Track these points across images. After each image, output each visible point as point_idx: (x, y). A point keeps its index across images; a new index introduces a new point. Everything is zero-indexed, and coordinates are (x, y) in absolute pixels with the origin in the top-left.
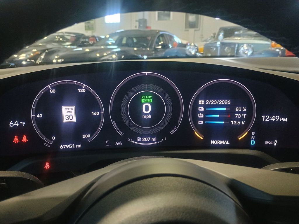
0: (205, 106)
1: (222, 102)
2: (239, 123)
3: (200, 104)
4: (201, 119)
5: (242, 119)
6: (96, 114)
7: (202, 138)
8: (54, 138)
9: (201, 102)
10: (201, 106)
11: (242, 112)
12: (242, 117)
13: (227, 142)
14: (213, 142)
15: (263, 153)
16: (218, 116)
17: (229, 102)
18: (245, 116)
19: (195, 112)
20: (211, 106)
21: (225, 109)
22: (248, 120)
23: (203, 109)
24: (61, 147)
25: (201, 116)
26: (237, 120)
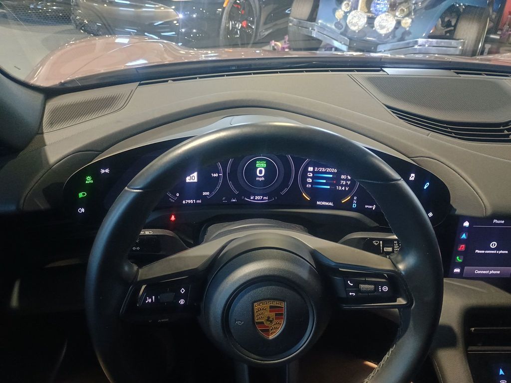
0: (313, 172)
1: (329, 170)
2: (343, 188)
4: (309, 183)
5: (346, 185)
6: (216, 175)
7: (309, 199)
8: (178, 195)
9: (310, 169)
10: (310, 172)
11: (347, 180)
12: (346, 183)
13: (331, 204)
14: (318, 203)
15: (363, 215)
16: (325, 181)
17: (336, 171)
18: (349, 183)
19: (305, 176)
20: (319, 172)
21: (331, 176)
22: (352, 187)
23: (311, 175)
24: (184, 202)
25: (310, 180)
26: (342, 186)
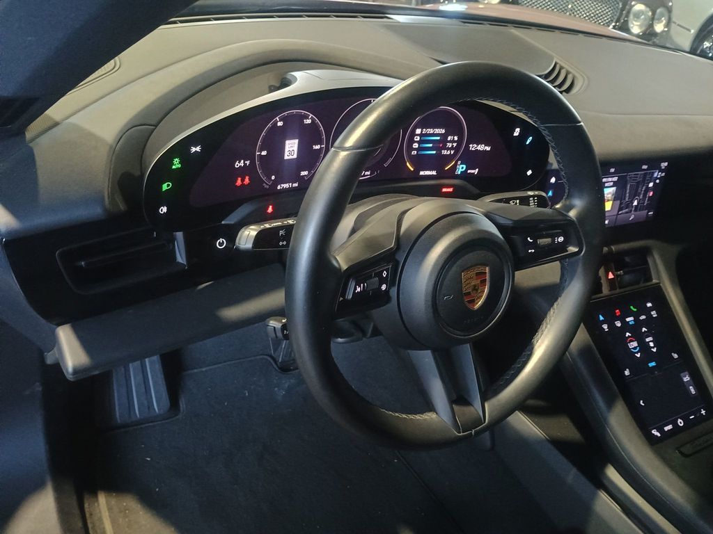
0: (421, 135)
1: (437, 131)
2: (449, 152)
3: (417, 133)
4: (415, 149)
5: (452, 148)
6: (317, 147)
7: (412, 169)
8: (273, 177)
9: (418, 131)
10: (418, 135)
11: (453, 141)
12: (453, 146)
13: (434, 173)
14: (422, 173)
15: (466, 183)
16: (431, 145)
17: (443, 131)
18: (455, 145)
19: (411, 141)
20: (427, 135)
21: (438, 138)
22: (457, 149)
23: (418, 139)
24: (279, 187)
25: (416, 146)
26: (448, 149)
